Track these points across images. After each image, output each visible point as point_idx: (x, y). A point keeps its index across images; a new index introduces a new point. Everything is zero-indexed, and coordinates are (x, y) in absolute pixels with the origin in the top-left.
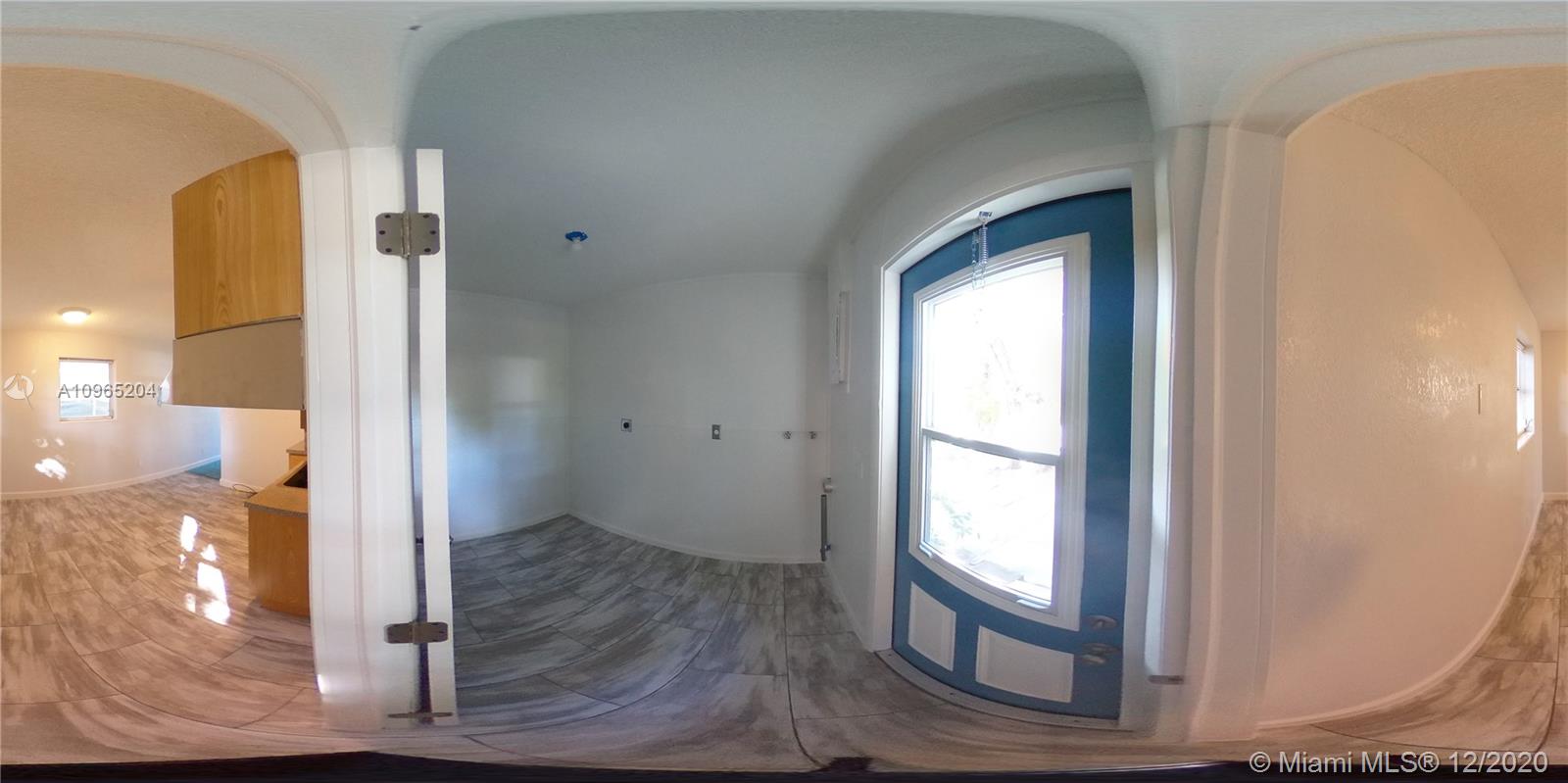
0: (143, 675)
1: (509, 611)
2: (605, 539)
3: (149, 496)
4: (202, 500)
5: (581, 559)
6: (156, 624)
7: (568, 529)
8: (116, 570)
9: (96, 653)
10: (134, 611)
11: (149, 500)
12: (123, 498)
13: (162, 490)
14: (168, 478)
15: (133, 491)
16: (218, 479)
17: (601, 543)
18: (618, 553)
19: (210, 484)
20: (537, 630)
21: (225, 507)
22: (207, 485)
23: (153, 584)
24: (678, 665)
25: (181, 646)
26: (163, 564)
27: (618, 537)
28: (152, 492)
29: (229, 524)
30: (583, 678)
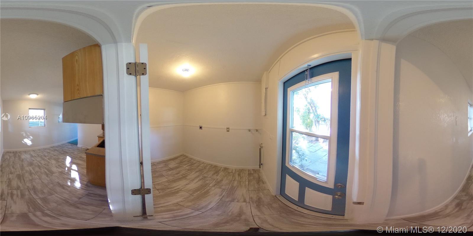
0: (55, 205)
1: (167, 184)
2: (195, 162)
3: (56, 150)
4: (72, 151)
5: (187, 168)
6: (58, 189)
7: (183, 159)
8: (46, 173)
9: (40, 198)
10: (52, 185)
11: (56, 152)
12: (49, 151)
13: (60, 148)
14: (62, 145)
15: (51, 149)
16: (77, 145)
17: (193, 163)
18: (199, 166)
19: (75, 146)
20: (175, 190)
21: (79, 153)
22: (73, 147)
23: (57, 177)
24: (217, 200)
25: (66, 196)
26: (61, 171)
27: (198, 161)
28: (57, 149)
29: (80, 158)
30: (190, 204)
